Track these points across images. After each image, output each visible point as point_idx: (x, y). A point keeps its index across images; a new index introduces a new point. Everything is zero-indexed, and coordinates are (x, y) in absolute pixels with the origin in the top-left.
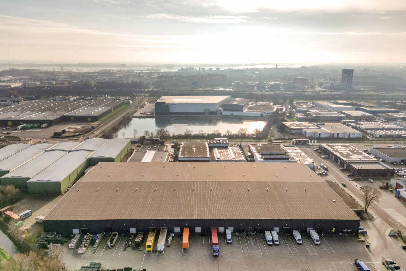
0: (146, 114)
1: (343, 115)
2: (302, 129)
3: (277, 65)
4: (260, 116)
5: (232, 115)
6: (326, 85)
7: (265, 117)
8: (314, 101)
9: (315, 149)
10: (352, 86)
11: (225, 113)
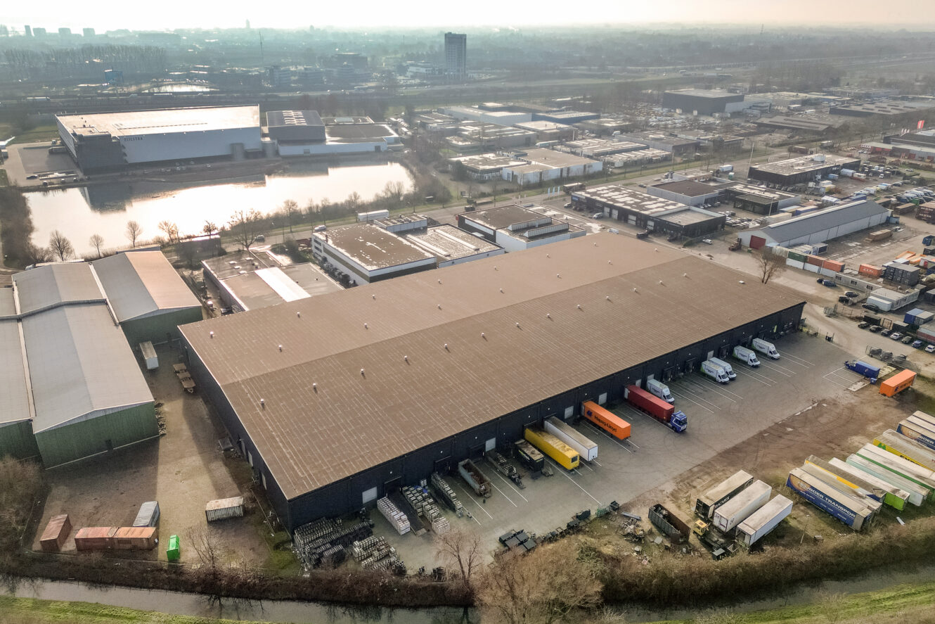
0: (51, 176)
1: (531, 133)
2: (501, 169)
3: (248, 23)
4: (373, 149)
5: (307, 155)
6: (415, 71)
7: (387, 152)
8: (443, 108)
9: (566, 205)
10: (467, 72)
11: (285, 150)
